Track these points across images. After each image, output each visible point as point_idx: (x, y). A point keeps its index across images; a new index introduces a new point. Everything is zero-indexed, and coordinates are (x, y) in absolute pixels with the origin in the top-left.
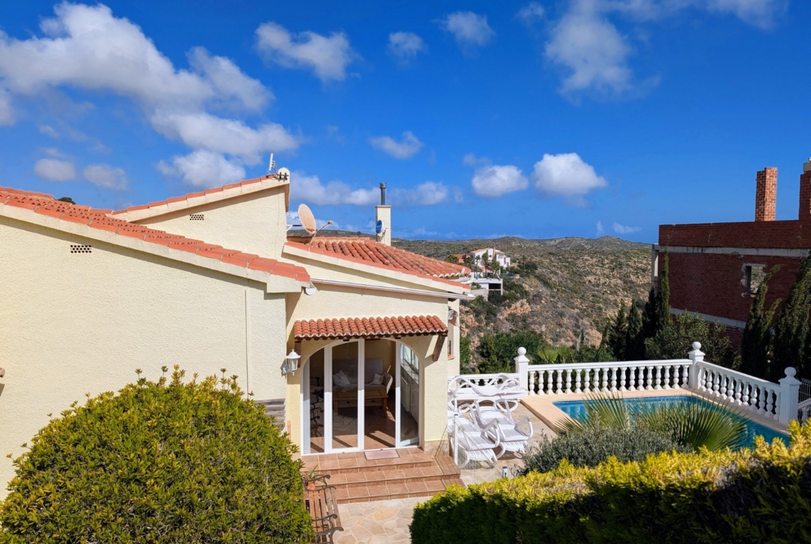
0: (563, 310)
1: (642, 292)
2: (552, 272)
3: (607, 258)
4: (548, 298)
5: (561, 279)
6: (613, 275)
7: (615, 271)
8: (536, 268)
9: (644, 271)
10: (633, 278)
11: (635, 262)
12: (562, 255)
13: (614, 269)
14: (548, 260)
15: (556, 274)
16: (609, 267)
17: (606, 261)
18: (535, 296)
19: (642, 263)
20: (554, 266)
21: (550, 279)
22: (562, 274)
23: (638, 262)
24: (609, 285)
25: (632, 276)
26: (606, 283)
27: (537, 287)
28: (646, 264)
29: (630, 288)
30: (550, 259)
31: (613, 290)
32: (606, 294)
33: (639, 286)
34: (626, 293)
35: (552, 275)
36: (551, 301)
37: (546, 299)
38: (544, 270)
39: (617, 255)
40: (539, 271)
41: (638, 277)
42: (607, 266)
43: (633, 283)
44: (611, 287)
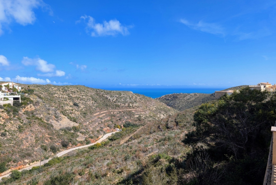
0: (49, 108)
1: (75, 100)
2: (40, 93)
3: (60, 88)
4: (42, 103)
5: (45, 96)
6: (64, 94)
7: (64, 93)
8: (33, 91)
9: (74, 92)
10: (71, 95)
11: (71, 89)
12: (43, 87)
13: (64, 92)
14: (37, 89)
15: (42, 94)
16: (62, 91)
17: (60, 89)
18: (36, 102)
19: (73, 90)
20: (41, 91)
21: (40, 96)
22: (44, 94)
23: (72, 89)
24: (63, 98)
25: (71, 94)
26: (62, 97)
27: (36, 99)
28: (74, 90)
29: (71, 98)
30: (38, 88)
31: (65, 100)
32: (63, 101)
33: (74, 98)
34: (70, 100)
35: (41, 94)
36: (43, 104)
37: (41, 103)
38: (37, 92)
39: (64, 87)
40: (35, 92)
41: (73, 95)
42: (61, 91)
43: (72, 97)
44: (64, 98)
